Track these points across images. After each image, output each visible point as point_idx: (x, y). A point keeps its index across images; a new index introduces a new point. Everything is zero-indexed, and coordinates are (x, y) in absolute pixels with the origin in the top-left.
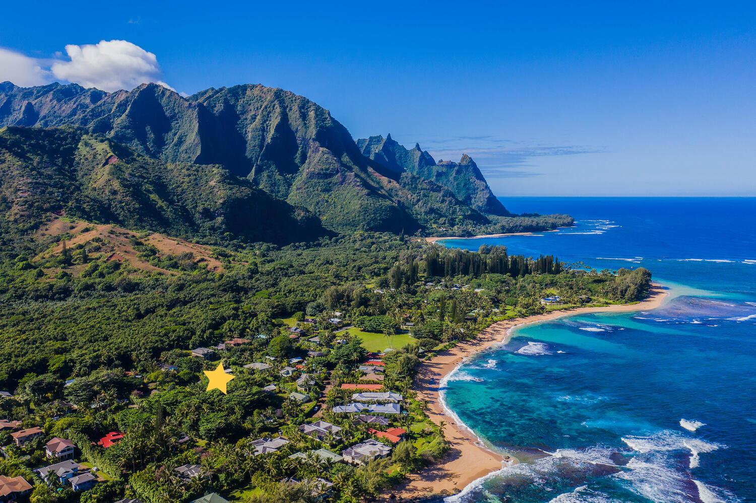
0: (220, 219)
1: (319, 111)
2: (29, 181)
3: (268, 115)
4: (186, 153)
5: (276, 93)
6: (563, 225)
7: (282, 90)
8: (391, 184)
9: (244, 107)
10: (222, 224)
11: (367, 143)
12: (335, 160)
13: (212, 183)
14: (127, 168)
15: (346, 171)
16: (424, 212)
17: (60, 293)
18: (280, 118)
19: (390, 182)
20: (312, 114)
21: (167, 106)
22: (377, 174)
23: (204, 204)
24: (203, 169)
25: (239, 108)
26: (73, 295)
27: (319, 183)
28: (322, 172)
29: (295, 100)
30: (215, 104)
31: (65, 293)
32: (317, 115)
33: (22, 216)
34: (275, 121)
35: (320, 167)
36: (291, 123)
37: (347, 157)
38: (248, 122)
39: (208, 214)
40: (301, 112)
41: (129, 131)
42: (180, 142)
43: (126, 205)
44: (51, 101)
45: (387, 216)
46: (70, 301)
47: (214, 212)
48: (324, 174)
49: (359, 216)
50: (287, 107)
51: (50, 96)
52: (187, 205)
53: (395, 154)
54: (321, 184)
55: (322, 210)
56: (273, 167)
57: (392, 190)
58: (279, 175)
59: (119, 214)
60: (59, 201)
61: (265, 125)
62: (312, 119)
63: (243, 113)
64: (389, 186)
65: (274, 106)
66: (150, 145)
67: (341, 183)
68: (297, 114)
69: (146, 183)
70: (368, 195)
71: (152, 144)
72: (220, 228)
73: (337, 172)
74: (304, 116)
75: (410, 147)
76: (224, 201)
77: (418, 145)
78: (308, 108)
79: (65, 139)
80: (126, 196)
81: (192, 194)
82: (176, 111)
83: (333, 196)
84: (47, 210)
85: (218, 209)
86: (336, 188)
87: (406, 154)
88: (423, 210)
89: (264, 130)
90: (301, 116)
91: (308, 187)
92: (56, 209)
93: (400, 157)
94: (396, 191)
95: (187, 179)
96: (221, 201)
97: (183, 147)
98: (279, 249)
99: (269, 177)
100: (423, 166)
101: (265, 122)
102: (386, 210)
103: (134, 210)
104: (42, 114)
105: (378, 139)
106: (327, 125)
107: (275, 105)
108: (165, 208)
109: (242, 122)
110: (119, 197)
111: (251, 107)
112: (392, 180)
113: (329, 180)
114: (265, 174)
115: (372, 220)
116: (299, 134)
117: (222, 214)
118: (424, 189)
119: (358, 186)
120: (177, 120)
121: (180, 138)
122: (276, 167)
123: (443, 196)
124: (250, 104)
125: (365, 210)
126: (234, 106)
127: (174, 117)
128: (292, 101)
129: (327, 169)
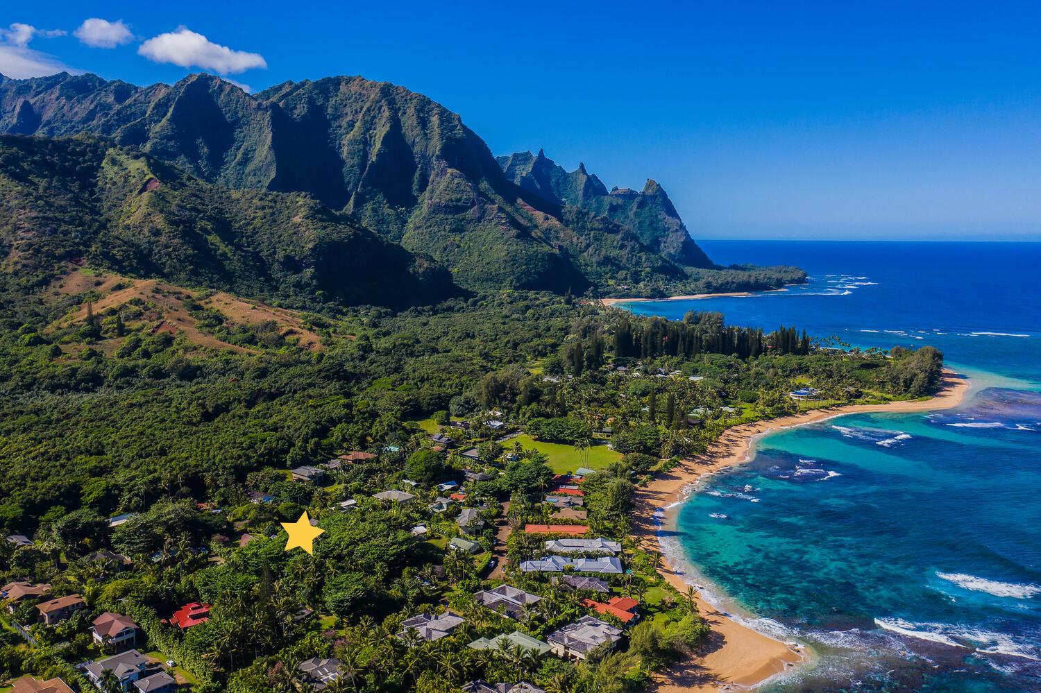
0: (308, 272)
1: (446, 117)
2: (34, 214)
3: (372, 121)
4: (255, 175)
5: (383, 89)
6: (792, 281)
7: (391, 85)
8: (549, 222)
9: (336, 109)
10: (312, 278)
11: (509, 163)
12: (470, 187)
13: (297, 219)
14: (174, 197)
15: (486, 203)
16: (596, 262)
17: (86, 381)
18: (389, 125)
19: (548, 219)
20: (435, 120)
21: (226, 106)
22: (528, 207)
23: (285, 250)
24: (282, 199)
25: (330, 110)
26: (106, 384)
27: (447, 219)
28: (451, 204)
29: (411, 99)
30: (296, 104)
31: (95, 381)
32: (442, 122)
33: (24, 266)
34: (381, 130)
35: (448, 197)
36: (405, 133)
37: (485, 182)
38: (343, 131)
39: (292, 265)
40: (419, 117)
41: (172, 143)
42: (246, 160)
43: (174, 250)
44: (57, 99)
45: (545, 267)
46: (102, 393)
47: (301, 261)
48: (454, 206)
49: (505, 268)
50: (399, 109)
51: (56, 92)
52: (260, 252)
53: (550, 179)
54: (449, 221)
55: (451, 258)
56: (380, 197)
57: (550, 230)
58: (388, 207)
59: (164, 264)
60: (78, 244)
61: (368, 136)
62: (435, 128)
63: (337, 117)
64: (546, 225)
65: (380, 108)
66: (202, 164)
67: (479, 220)
68: (414, 121)
69: (202, 218)
70: (518, 237)
72: (308, 285)
73: (473, 204)
74: (424, 123)
75: (570, 169)
76: (315, 246)
77: (582, 166)
78: (431, 111)
79: (83, 153)
80: (174, 237)
81: (268, 235)
82: (240, 115)
83: (466, 238)
84: (60, 258)
85: (305, 257)
86: (471, 227)
87: (565, 179)
88: (594, 260)
89: (366, 142)
90: (419, 123)
91: (430, 226)
92: (74, 257)
93: (558, 184)
94: (556, 231)
95: (260, 213)
96: (310, 246)
97: (250, 167)
98: (394, 315)
99: (374, 210)
100: (590, 197)
101: (368, 130)
102: (543, 259)
103: (186, 258)
104: (45, 118)
105: (526, 157)
106: (458, 136)
107: (381, 107)
108: (229, 255)
109: (334, 131)
110: (163, 239)
111: (348, 110)
112: (549, 216)
113: (460, 216)
114: (369, 206)
115: (523, 273)
116: (416, 149)
117: (312, 263)
118: (596, 229)
119: (503, 224)
120: (241, 128)
121: (245, 154)
122: (385, 196)
123: (623, 239)
124: (346, 105)
125: (514, 260)
126: (323, 108)
127: (236, 123)
128: (406, 100)
129: (458, 200)
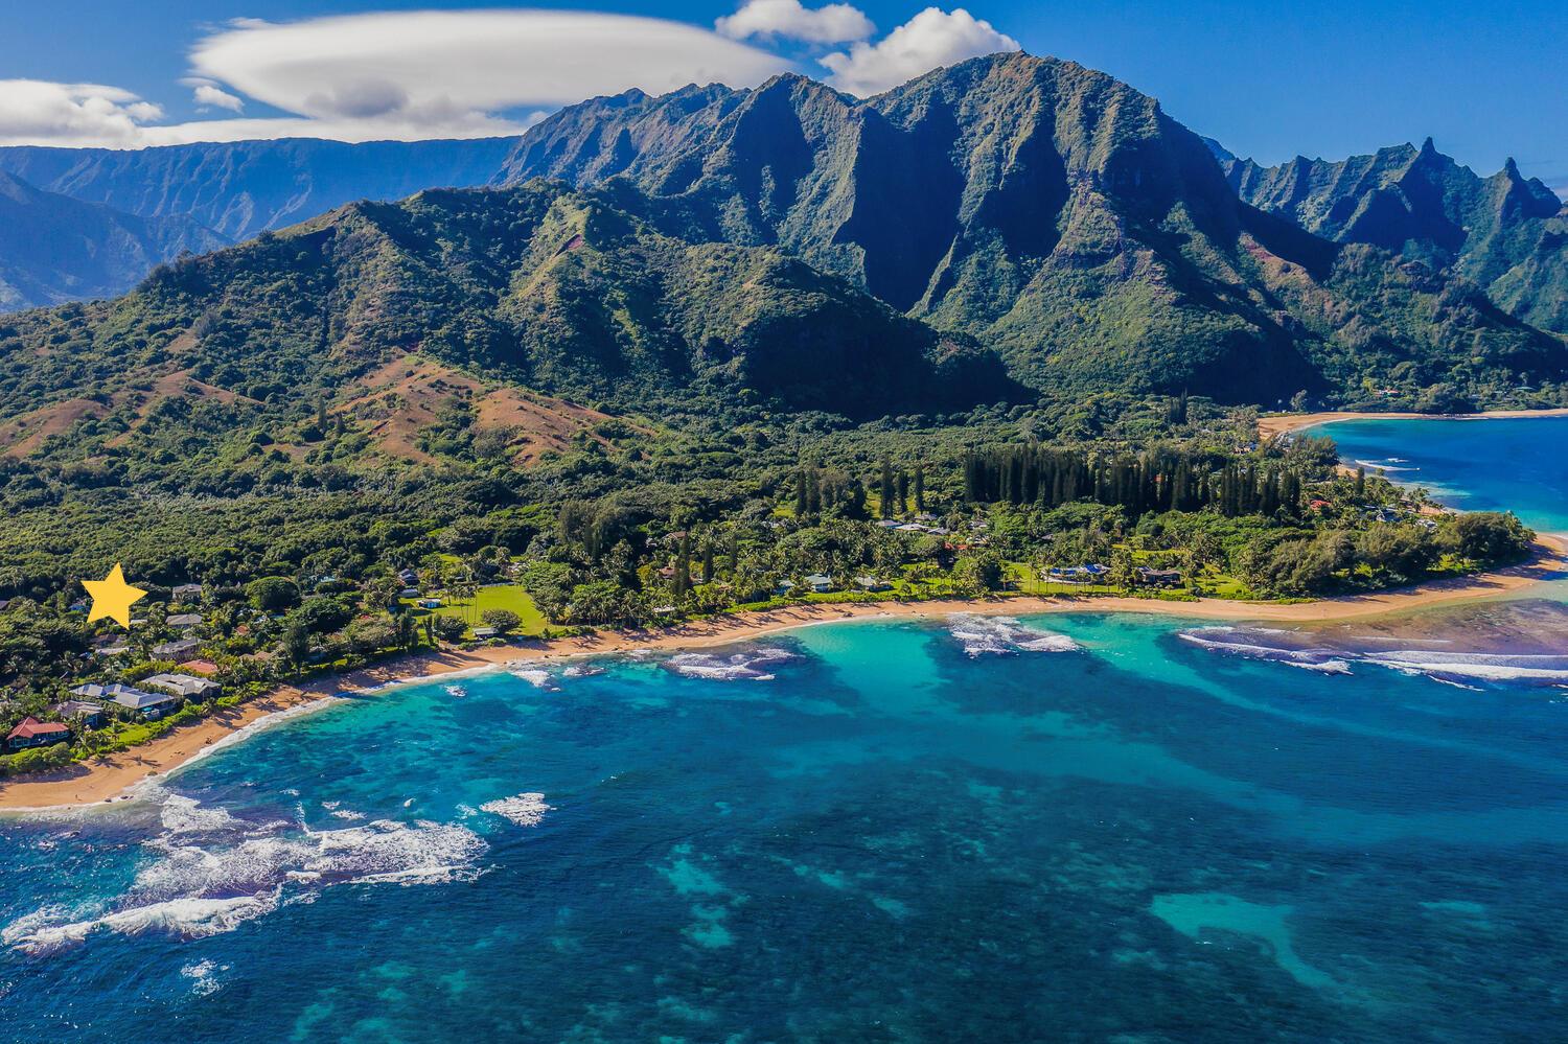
0: (736, 362)
1: (1133, 104)
3: (1014, 122)
4: (828, 217)
5: (1039, 69)
7: (1056, 60)
8: (1290, 274)
9: (973, 107)
10: (738, 371)
11: (1371, 166)
12: (1116, 222)
13: (748, 286)
15: (1137, 248)
16: (1354, 346)
17: (234, 486)
18: (1033, 126)
19: (1287, 270)
20: (1111, 112)
21: (809, 119)
22: (1262, 250)
23: (715, 330)
25: (963, 111)
27: (1075, 276)
28: (1082, 252)
29: (1080, 82)
30: (912, 106)
32: (1122, 113)
34: (1025, 133)
35: (1079, 240)
36: (1058, 138)
38: (976, 139)
39: (719, 350)
40: (1085, 109)
41: (727, 178)
42: (824, 194)
43: (551, 331)
44: (659, 123)
45: (1212, 355)
47: (730, 346)
48: (1088, 255)
49: (1135, 356)
50: (1059, 99)
51: (660, 114)
52: (684, 332)
54: (1078, 280)
55: (1058, 341)
56: (997, 244)
57: (1286, 289)
58: (1006, 259)
59: (531, 350)
60: (423, 325)
61: (1004, 147)
62: (1109, 126)
63: (971, 120)
64: (1282, 281)
65: (1029, 102)
66: (764, 204)
67: (1125, 277)
68: (1077, 114)
70: (1177, 304)
71: (768, 203)
72: (733, 379)
73: (1118, 250)
74: (1090, 119)
76: (751, 324)
77: (1511, 164)
78: (1108, 98)
81: (702, 309)
82: (825, 130)
83: (1100, 307)
84: (393, 342)
85: (736, 340)
86: (1110, 289)
87: (1475, 190)
88: (1351, 341)
89: (1000, 157)
90: (1082, 120)
91: (1049, 288)
92: (408, 343)
93: (1457, 199)
94: (1297, 292)
96: (745, 324)
97: (826, 206)
98: (854, 427)
99: (981, 264)
100: (1515, 220)
101: (1006, 138)
102: (1213, 341)
103: (560, 342)
104: (643, 151)
105: (1401, 153)
106: (1144, 136)
107: (1031, 97)
108: (633, 338)
109: (963, 142)
110: (544, 317)
111: (989, 107)
112: (1293, 265)
113: (1096, 271)
114: (974, 259)
115: (1168, 365)
116: (1072, 164)
117: (742, 349)
118: (1397, 286)
119: (1158, 283)
120: (825, 148)
121: (824, 187)
122: (1004, 243)
123: (1445, 304)
124: (988, 100)
125: (1155, 341)
126: (954, 107)
127: (820, 142)
128: (1073, 84)
129: (1094, 245)
